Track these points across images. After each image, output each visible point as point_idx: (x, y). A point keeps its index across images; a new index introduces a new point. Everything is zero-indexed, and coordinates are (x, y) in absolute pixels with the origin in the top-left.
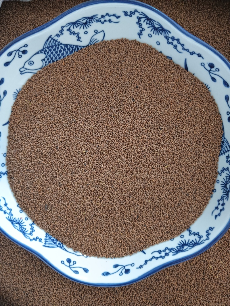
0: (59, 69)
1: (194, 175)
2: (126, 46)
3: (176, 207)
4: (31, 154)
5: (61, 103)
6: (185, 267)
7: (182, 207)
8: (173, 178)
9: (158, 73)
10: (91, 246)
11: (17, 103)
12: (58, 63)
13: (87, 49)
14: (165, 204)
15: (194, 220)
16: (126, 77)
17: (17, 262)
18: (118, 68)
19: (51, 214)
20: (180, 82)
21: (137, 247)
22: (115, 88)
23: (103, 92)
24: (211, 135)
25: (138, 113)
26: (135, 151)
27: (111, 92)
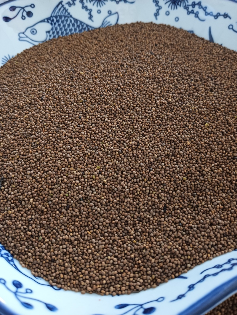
19: (7, 195)
21: (166, 267)
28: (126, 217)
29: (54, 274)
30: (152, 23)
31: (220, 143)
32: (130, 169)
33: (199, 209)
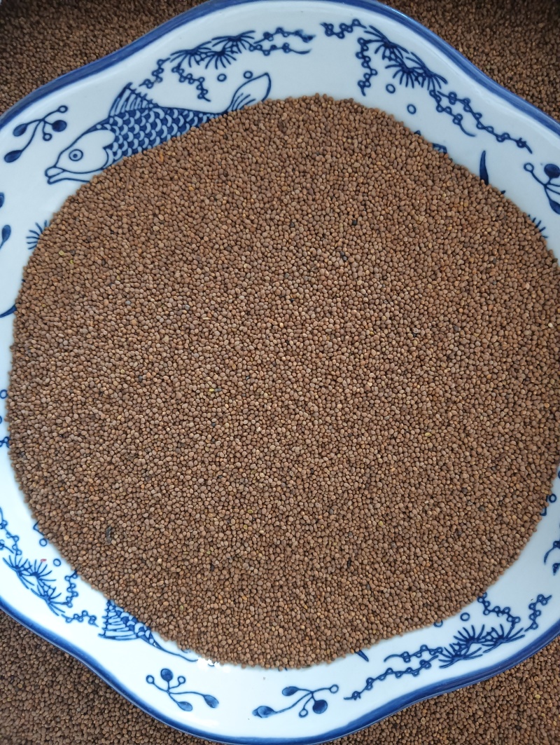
0: (150, 172)
1: (500, 457)
2: (327, 114)
3: (450, 540)
4: (73, 395)
5: (153, 262)
6: (469, 696)
7: (468, 540)
8: (444, 464)
9: (410, 186)
10: (224, 637)
11: (38, 257)
12: (146, 155)
13: (223, 120)
14: (422, 531)
15: (496, 574)
16: (325, 195)
17: (30, 672)
18: (304, 172)
19: (123, 552)
20: (468, 213)
21: (345, 642)
22: (297, 224)
23: (265, 234)
24: (547, 354)
25: (355, 291)
26: (347, 391)
27: (287, 236)
28: (293, 577)
29: (206, 648)
30: (351, 101)
31: (444, 468)
32: (299, 513)
33: (397, 566)
